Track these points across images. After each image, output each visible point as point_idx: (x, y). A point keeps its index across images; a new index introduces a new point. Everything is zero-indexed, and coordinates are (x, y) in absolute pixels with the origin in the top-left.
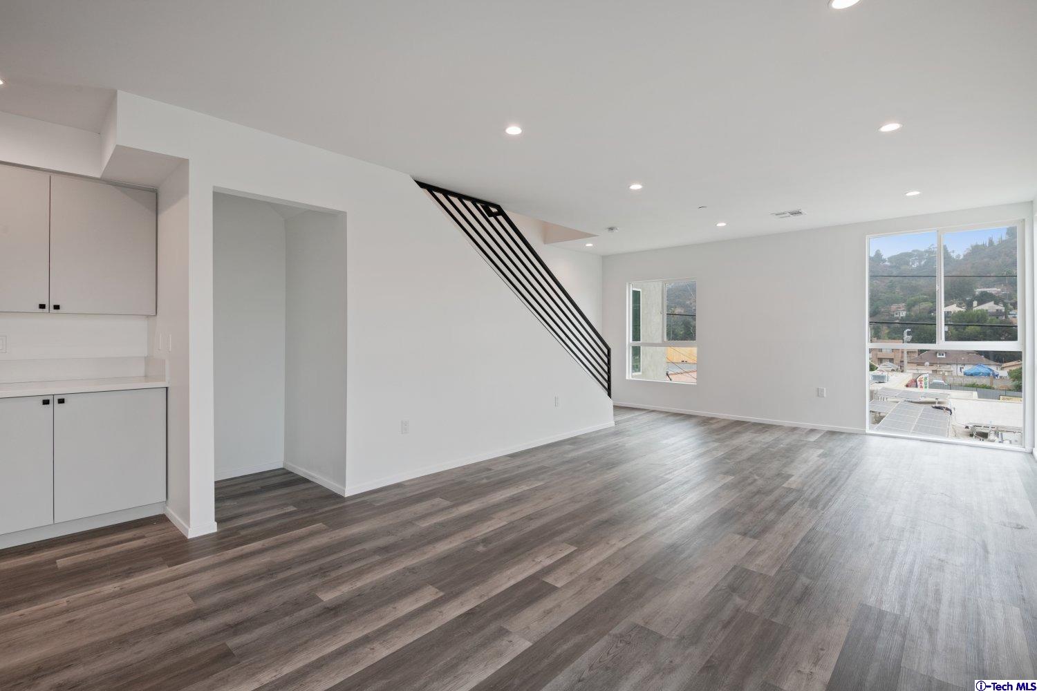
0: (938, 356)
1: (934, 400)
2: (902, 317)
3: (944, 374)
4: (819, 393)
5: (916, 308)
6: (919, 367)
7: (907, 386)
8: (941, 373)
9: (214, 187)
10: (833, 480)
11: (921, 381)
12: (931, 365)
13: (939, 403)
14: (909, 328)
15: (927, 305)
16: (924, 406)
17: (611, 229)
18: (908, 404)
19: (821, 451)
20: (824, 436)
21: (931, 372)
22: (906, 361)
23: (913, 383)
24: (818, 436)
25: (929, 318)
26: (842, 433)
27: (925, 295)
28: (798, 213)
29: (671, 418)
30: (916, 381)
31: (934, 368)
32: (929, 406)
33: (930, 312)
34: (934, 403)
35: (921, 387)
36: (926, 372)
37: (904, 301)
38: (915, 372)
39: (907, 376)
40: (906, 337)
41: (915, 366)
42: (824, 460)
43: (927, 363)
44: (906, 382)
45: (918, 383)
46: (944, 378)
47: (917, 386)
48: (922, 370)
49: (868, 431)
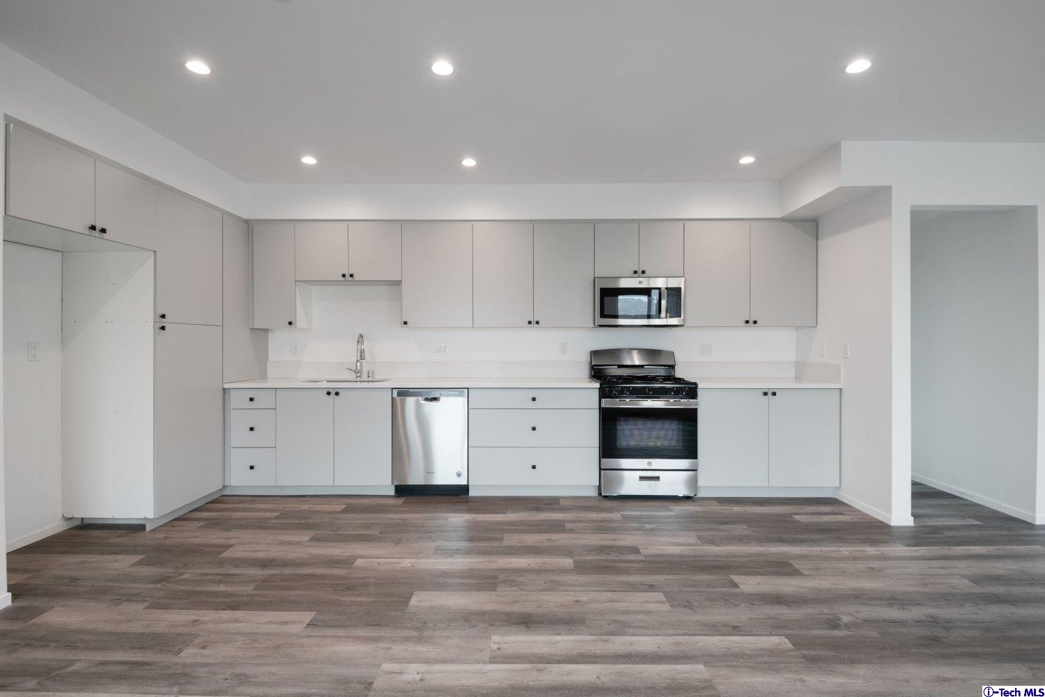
9: (911, 206)
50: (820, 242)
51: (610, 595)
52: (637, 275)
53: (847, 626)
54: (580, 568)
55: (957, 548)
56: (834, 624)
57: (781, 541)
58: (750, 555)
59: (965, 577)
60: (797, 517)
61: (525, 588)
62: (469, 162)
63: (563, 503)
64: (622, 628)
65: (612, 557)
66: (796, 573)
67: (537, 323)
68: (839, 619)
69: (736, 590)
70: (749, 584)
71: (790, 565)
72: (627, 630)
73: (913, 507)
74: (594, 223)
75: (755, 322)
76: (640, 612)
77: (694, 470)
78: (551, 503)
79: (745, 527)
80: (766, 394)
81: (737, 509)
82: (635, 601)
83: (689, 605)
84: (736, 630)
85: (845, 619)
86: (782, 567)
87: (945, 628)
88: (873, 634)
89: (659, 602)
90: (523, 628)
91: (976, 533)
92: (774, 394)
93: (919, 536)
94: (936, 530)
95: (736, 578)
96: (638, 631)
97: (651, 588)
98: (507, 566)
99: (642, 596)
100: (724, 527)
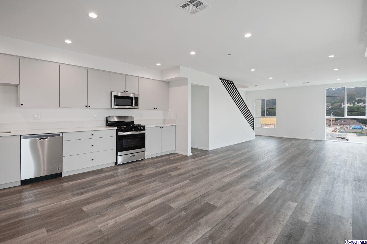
0: (343, 122)
1: (342, 136)
2: (329, 108)
3: (345, 128)
4: (312, 130)
5: (335, 105)
6: (336, 126)
7: (332, 132)
8: (344, 128)
9: (191, 83)
10: (320, 149)
11: (337, 130)
12: (340, 125)
13: (343, 137)
14: (332, 112)
15: (338, 104)
16: (338, 138)
17: (256, 86)
18: (332, 137)
19: (315, 144)
20: (314, 141)
21: (340, 128)
22: (331, 123)
23: (334, 131)
24: (313, 141)
25: (339, 108)
26: (319, 140)
27: (338, 100)
28: (309, 83)
29: (269, 137)
30: (335, 131)
31: (341, 126)
32: (340, 138)
33: (340, 106)
34: (342, 137)
35: (337, 132)
36: (338, 127)
37: (330, 102)
38: (335, 127)
39: (332, 128)
40: (332, 115)
41: (334, 126)
42: (316, 145)
43: (339, 125)
44: (332, 131)
45: (336, 131)
46: (345, 129)
47: (335, 132)
48: (337, 127)
49: (326, 140)
50: (170, 88)
51: (146, 186)
52: (125, 92)
53: (196, 175)
54: (131, 183)
55: (201, 157)
56: (193, 175)
57: (171, 164)
58: (168, 168)
59: (205, 162)
60: (171, 158)
61: (120, 193)
62: (68, 42)
63: (105, 170)
64: (156, 191)
65: (137, 178)
66: (179, 169)
67: (89, 106)
68: (193, 174)
69: (171, 176)
70: (173, 173)
71: (177, 168)
72: (157, 191)
73: (192, 151)
74: (111, 73)
75: (156, 108)
76: (157, 186)
77: (144, 151)
78: (100, 171)
79: (161, 163)
80: (161, 128)
81: (156, 160)
82: (153, 185)
83: (165, 181)
84: (178, 182)
85: (194, 174)
86: (176, 169)
87: (209, 170)
88: (200, 175)
89: (159, 183)
90: (131, 200)
91: (202, 154)
92: (163, 128)
93: (193, 157)
94: (196, 155)
95: (170, 173)
96: (160, 190)
97: (154, 181)
98: (108, 190)
99: (154, 183)
100: (158, 164)
